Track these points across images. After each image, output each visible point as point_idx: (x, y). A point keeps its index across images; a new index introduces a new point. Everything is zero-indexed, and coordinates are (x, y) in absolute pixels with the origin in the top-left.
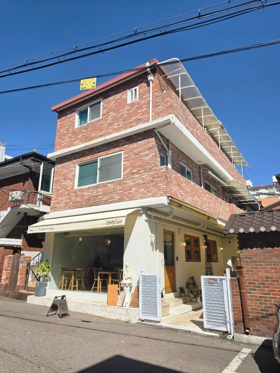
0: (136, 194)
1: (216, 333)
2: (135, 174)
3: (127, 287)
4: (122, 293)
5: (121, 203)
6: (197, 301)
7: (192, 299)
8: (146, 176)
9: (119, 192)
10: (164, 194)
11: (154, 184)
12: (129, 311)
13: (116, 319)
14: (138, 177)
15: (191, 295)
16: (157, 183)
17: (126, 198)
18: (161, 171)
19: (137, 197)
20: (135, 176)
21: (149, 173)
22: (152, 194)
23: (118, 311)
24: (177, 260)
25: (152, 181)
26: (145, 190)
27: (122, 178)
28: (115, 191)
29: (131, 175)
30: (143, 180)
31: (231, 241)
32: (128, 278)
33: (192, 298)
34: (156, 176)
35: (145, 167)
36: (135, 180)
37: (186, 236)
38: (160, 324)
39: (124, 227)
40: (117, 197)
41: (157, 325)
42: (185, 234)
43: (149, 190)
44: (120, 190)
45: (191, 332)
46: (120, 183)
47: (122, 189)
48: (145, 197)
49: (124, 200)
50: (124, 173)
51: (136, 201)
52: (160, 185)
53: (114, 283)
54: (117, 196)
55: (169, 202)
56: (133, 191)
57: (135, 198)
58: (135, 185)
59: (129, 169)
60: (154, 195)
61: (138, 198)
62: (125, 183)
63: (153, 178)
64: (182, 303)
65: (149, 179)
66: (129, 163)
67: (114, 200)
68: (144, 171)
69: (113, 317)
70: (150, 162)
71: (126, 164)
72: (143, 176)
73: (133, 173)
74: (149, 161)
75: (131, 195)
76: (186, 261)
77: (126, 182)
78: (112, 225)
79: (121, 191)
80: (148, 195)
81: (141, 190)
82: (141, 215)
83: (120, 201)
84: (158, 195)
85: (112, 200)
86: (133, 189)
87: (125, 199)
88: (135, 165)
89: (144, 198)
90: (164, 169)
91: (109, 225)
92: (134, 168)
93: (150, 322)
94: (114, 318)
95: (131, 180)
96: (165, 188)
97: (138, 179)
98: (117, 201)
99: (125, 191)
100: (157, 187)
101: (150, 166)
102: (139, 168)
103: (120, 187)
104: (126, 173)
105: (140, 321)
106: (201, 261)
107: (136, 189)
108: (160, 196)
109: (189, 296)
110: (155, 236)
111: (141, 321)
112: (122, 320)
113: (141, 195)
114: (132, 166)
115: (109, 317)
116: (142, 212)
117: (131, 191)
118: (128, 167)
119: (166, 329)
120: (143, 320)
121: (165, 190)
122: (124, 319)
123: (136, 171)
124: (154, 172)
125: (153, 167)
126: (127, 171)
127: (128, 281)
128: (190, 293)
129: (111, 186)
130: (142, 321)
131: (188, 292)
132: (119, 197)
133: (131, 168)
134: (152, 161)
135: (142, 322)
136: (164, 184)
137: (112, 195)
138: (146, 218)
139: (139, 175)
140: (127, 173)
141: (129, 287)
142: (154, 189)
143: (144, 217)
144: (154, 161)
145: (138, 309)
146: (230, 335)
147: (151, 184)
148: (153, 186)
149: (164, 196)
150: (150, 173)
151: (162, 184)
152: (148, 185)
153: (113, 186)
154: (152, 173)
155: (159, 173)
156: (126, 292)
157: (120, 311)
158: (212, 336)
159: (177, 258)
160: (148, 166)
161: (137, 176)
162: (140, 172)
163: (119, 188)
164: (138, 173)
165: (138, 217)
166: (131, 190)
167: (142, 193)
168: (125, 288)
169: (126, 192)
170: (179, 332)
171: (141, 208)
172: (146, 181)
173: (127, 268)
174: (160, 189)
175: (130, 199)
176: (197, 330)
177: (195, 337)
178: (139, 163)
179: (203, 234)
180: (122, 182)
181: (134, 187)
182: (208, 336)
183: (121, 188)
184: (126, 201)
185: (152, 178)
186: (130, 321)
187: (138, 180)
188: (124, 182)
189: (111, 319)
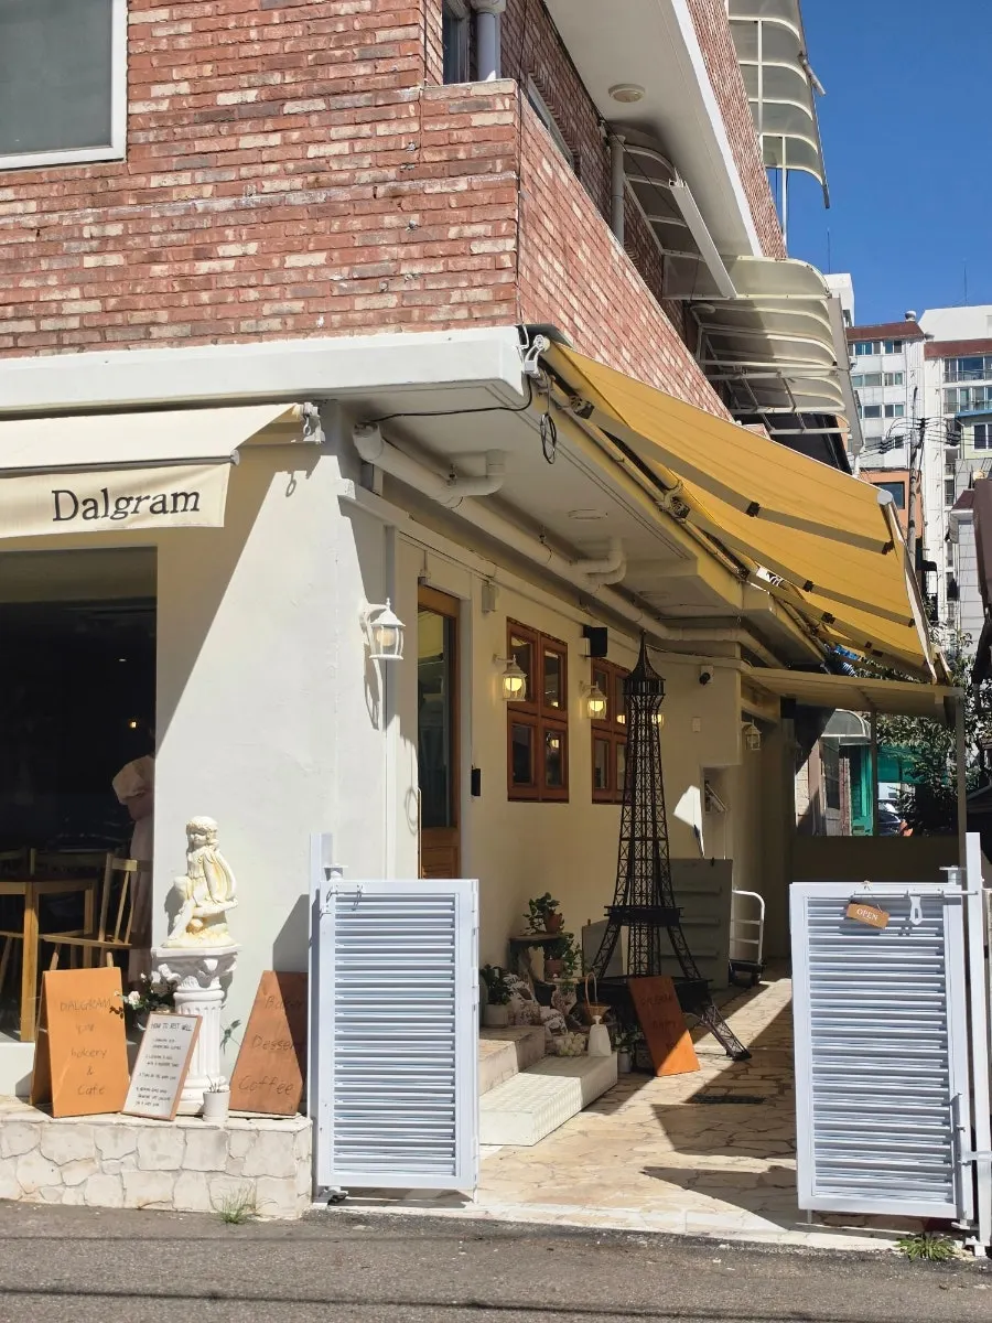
0: (253, 294)
1: (872, 1235)
2: (246, 126)
3: (205, 984)
4: (158, 1025)
5: (116, 356)
6: (586, 1048)
7: (559, 1041)
8: (344, 148)
9: (90, 262)
10: (497, 311)
11: (415, 219)
12: (239, 1144)
13: (132, 1203)
14: (277, 154)
15: (546, 1011)
16: (436, 214)
17: (163, 316)
18: (478, 120)
19: (260, 317)
20: (246, 142)
21: (366, 130)
22: (392, 301)
23: (145, 1151)
24: (476, 791)
25: (396, 195)
26: (330, 264)
27: (117, 149)
28: (50, 249)
29: (209, 128)
30: (317, 185)
31: (709, 669)
32: (209, 921)
33: (557, 1031)
34: (428, 156)
35: (333, 72)
36: (244, 171)
37: (515, 628)
38: (470, 1211)
39: (152, 550)
40: (78, 305)
41: (448, 1219)
42: (509, 619)
43: (369, 270)
44: (103, 245)
45: (716, 1242)
46: (99, 188)
47: (116, 238)
48: (336, 318)
49: (144, 335)
50: (138, 108)
51: (255, 348)
52: (469, 231)
53: (55, 958)
54: (75, 293)
55: (536, 371)
56: (230, 265)
57: (244, 326)
58: (242, 216)
59: (188, 72)
60: (416, 313)
61: (276, 324)
62: (144, 196)
63: (408, 170)
64: (516, 1068)
65: (365, 177)
66: (187, 28)
67: (47, 325)
68: (320, 104)
69: (104, 1194)
70: (382, 35)
71: (159, 32)
72: (312, 151)
73: (227, 116)
74: (371, 30)
75: (205, 297)
76: (509, 799)
77: (155, 181)
78: (101, 524)
79: (115, 260)
80: (360, 304)
81: (292, 260)
82: (305, 457)
83: (105, 343)
84: (442, 313)
85: (27, 326)
86: (222, 250)
87: (154, 323)
88: (246, 50)
89: (329, 329)
90: (499, 106)
91: (79, 525)
92: (233, 69)
93: (394, 1204)
94: (115, 1202)
95: (211, 176)
96: (507, 261)
97: (273, 168)
98: (77, 337)
99: (154, 259)
100: (439, 249)
101: (382, 66)
102: (276, 78)
103: (101, 221)
104: (153, 107)
105: (323, 1205)
106: (567, 801)
107: (252, 248)
108: (459, 323)
109: (537, 1021)
110: (399, 623)
111: (331, 1202)
112: (180, 1205)
113: (298, 306)
114: (214, 53)
115: (70, 1198)
116: (317, 436)
117: (204, 267)
118: (171, 57)
119: (534, 1235)
120: (338, 1191)
121: (505, 278)
122: (195, 1197)
123: (251, 96)
124: (415, 127)
125: (404, 79)
126: (168, 89)
127: (211, 943)
128: (533, 1002)
129: (19, 208)
130: (336, 1200)
131: (526, 995)
132: (95, 306)
133: (208, 69)
134: (398, 33)
135: (335, 1209)
136: (496, 228)
137: (26, 283)
138: (347, 487)
139: (275, 139)
140: (164, 106)
141: (215, 984)
142: (410, 259)
143: (329, 477)
144: (413, 31)
145: (301, 1123)
146: (971, 1241)
147: (389, 220)
148: (410, 236)
149: (493, 321)
150: (382, 129)
151: (479, 229)
152: (356, 224)
153: (32, 207)
154: (395, 128)
155: (455, 136)
156: (199, 1019)
157: (168, 1145)
158: (863, 1257)
159: (476, 774)
160: (362, 70)
161: (260, 141)
162: (290, 107)
163: (95, 231)
164: (269, 110)
165: (281, 479)
166: (202, 254)
167: (305, 288)
168: (188, 989)
169: (157, 269)
170: (639, 1247)
171: (311, 409)
172: (342, 195)
173: (204, 850)
174: (462, 263)
175: (201, 331)
176: (746, 1228)
177: (761, 1269)
178: (278, 32)
179: (586, 619)
180: (125, 182)
181: (230, 233)
182: (832, 1258)
183: (115, 230)
184: (160, 339)
185: (392, 173)
186: (253, 1207)
187: (270, 177)
188: (141, 181)
189: (86, 1208)
